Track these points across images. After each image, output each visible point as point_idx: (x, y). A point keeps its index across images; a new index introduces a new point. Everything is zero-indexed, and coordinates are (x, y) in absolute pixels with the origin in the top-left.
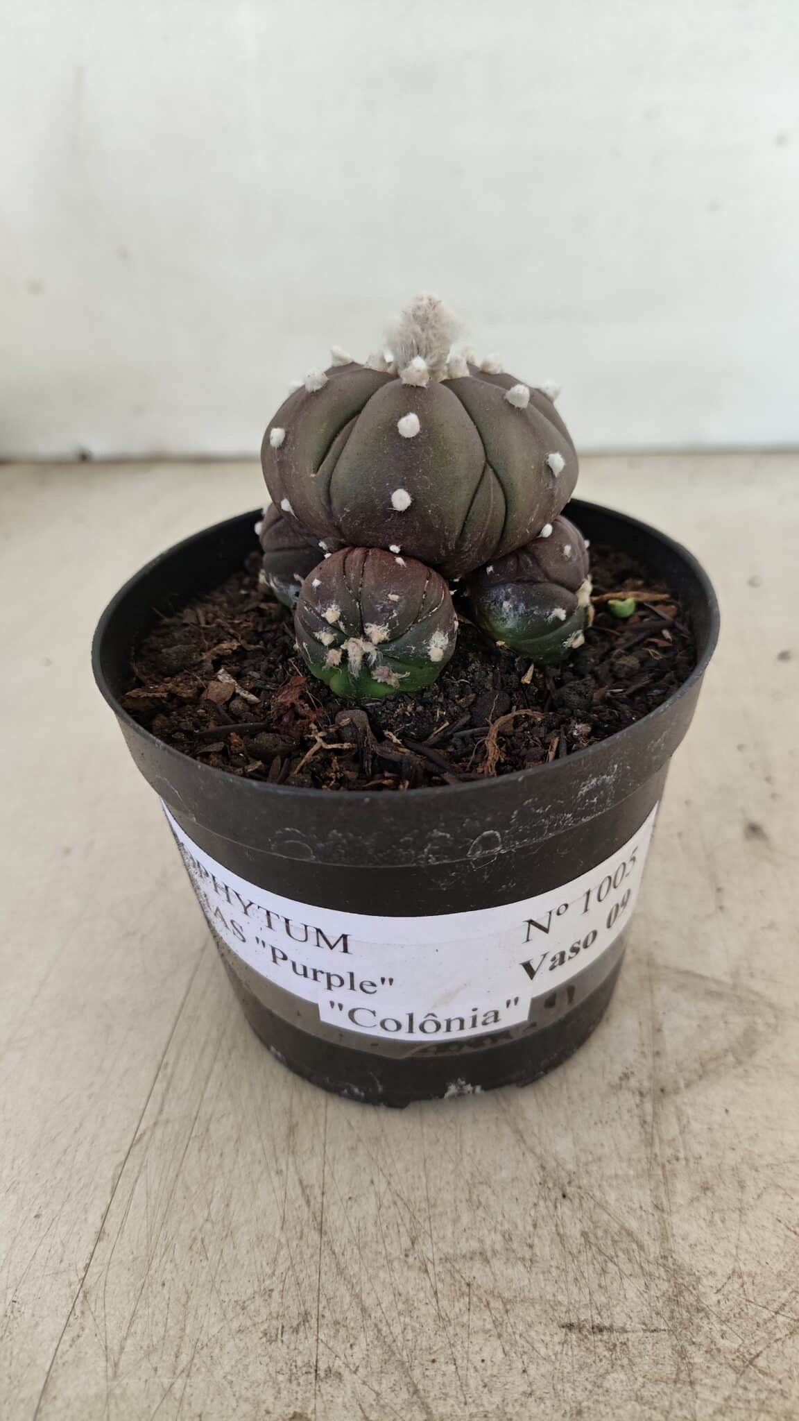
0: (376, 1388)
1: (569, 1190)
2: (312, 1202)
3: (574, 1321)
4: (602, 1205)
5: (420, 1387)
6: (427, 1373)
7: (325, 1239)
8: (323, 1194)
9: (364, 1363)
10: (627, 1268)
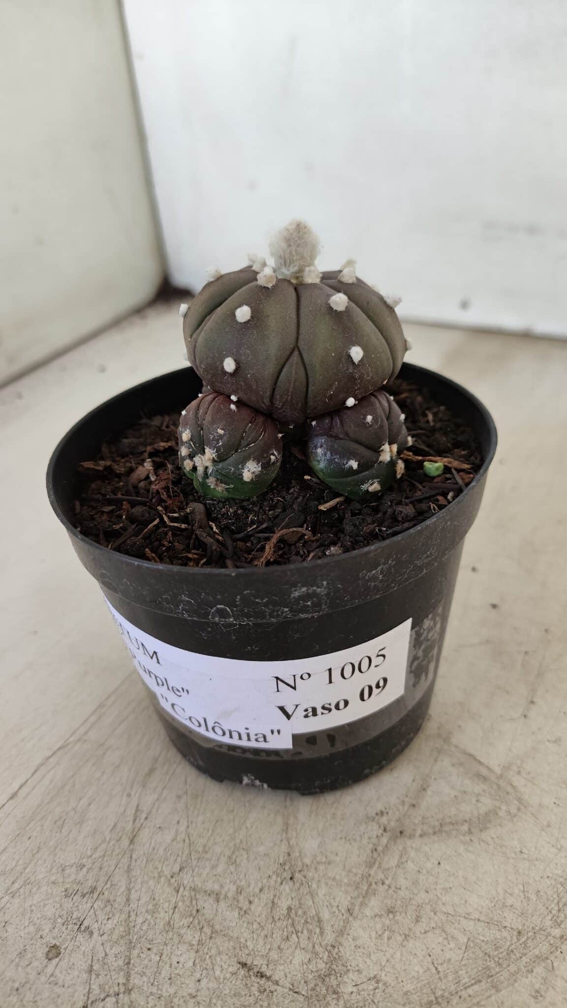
0: (107, 951)
1: (297, 876)
2: (137, 821)
3: (249, 962)
4: (312, 895)
5: (132, 961)
6: (141, 955)
7: (131, 847)
8: (146, 818)
9: (109, 932)
10: (304, 943)
